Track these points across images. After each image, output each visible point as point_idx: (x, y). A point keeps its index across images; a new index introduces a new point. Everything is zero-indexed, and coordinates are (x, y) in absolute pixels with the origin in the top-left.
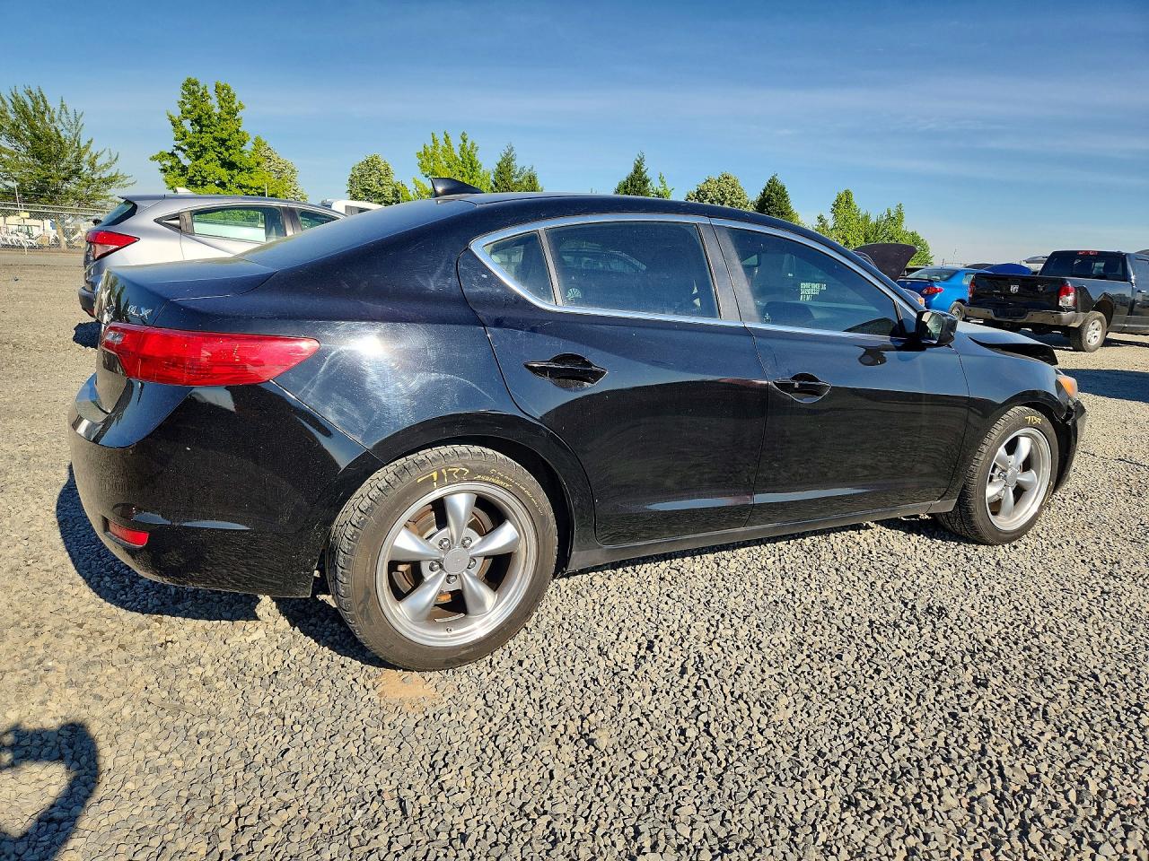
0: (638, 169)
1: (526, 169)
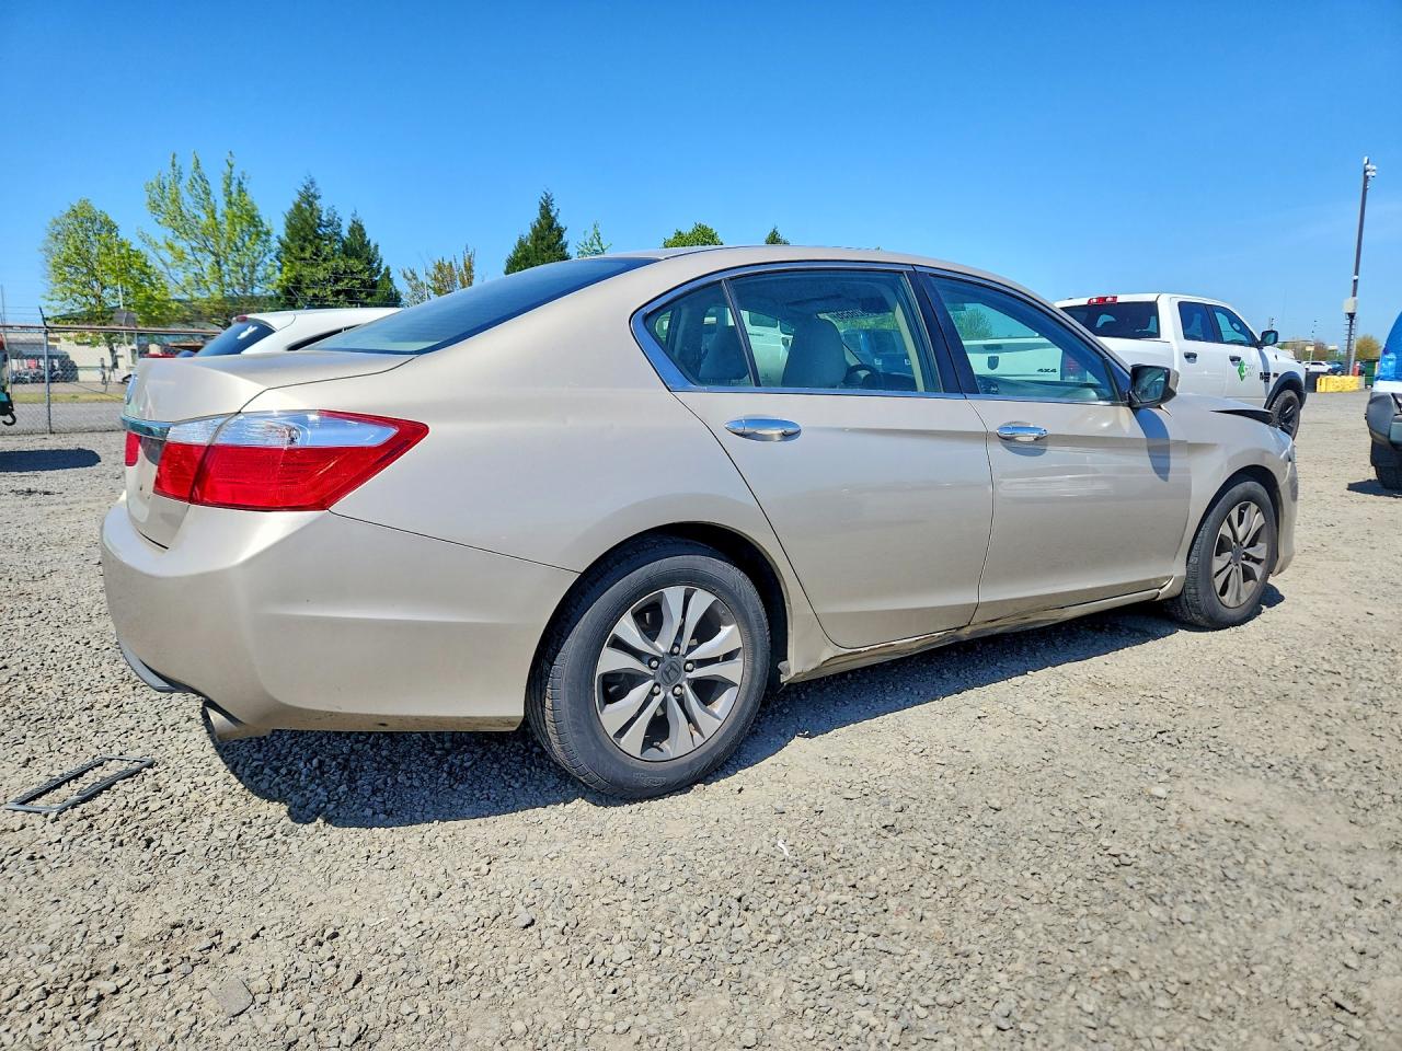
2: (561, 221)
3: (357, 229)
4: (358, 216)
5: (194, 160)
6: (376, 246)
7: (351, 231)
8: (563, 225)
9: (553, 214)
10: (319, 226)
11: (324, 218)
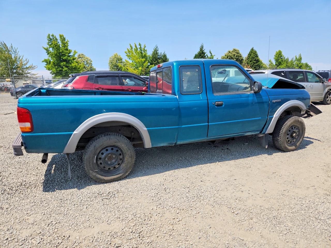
0: (201, 49)
1: (163, 53)
2: (205, 51)
3: (165, 56)
4: (165, 53)
5: (135, 45)
6: (168, 59)
7: (164, 57)
8: (205, 52)
9: (203, 50)
10: (158, 56)
11: (159, 55)
